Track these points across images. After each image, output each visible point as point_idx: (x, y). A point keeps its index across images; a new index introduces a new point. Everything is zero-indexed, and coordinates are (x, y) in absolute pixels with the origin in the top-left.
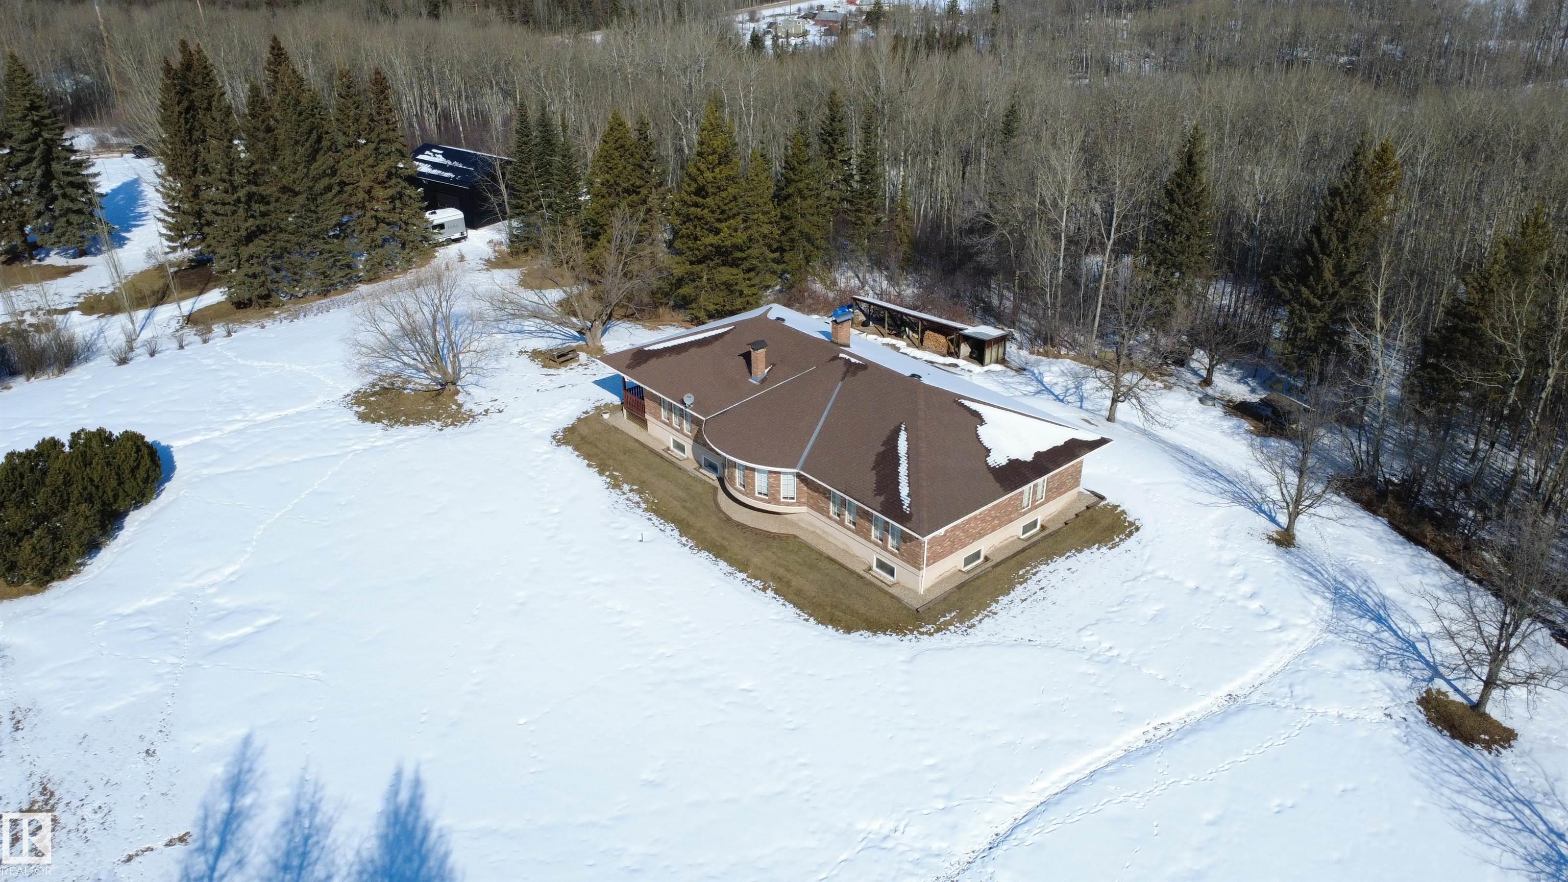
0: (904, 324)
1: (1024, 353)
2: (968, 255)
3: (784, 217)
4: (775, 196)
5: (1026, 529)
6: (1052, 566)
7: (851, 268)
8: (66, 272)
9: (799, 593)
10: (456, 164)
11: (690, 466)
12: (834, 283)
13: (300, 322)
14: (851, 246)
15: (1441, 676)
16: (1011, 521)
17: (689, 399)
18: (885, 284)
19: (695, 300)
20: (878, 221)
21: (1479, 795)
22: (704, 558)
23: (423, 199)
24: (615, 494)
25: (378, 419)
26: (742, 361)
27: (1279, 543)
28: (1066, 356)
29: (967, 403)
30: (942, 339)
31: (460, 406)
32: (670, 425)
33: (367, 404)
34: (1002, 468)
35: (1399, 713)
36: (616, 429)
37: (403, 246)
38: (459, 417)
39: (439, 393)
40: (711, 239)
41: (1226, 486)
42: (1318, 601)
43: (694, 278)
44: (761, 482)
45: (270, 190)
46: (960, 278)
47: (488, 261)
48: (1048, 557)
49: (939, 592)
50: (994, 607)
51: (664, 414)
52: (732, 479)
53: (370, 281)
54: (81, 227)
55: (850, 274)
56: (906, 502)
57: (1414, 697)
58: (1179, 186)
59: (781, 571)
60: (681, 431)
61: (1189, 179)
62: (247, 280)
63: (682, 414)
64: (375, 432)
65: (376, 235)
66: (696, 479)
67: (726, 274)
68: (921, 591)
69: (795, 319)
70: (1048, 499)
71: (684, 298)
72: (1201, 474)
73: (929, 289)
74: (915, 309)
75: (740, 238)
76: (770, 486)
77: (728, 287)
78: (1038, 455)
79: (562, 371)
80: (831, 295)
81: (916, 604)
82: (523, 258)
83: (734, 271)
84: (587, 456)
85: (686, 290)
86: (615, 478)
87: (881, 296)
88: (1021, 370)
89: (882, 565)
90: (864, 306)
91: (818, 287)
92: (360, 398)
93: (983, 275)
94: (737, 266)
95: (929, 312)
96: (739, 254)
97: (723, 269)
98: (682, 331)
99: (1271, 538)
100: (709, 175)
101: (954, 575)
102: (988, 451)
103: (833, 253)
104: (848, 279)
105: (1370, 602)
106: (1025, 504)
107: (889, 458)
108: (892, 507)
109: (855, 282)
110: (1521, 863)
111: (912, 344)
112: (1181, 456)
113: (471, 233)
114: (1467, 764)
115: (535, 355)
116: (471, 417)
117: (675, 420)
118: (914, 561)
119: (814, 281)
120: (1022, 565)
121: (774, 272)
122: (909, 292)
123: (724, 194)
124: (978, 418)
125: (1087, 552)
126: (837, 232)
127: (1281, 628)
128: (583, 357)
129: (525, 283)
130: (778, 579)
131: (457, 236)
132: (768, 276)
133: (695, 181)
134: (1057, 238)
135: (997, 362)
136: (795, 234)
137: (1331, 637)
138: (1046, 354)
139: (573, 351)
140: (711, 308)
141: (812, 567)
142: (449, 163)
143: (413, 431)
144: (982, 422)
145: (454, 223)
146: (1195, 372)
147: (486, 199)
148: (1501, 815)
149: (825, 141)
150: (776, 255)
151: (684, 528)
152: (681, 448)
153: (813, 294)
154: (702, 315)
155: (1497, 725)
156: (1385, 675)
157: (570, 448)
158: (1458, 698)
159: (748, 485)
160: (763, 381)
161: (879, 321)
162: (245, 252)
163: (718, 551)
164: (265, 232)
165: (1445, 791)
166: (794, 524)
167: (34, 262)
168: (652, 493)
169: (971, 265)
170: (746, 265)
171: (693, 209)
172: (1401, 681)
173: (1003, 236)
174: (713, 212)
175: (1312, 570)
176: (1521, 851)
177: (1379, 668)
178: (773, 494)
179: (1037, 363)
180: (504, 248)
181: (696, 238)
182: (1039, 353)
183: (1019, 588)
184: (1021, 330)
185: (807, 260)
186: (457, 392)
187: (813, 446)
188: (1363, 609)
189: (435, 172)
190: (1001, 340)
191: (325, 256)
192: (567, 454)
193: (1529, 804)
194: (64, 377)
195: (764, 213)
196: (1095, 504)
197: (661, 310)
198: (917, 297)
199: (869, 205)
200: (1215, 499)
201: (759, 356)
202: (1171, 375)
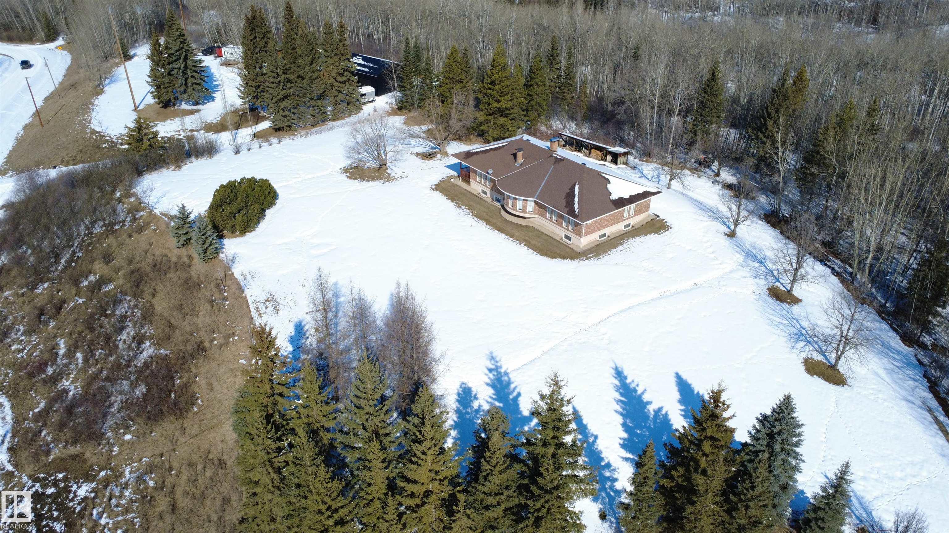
0: (583, 146)
1: (637, 160)
2: (613, 115)
3: (529, 95)
4: (525, 85)
5: (626, 227)
6: (634, 240)
7: (559, 120)
8: (192, 112)
9: (534, 245)
10: (369, 64)
11: (489, 200)
12: (551, 126)
13: (309, 138)
14: (560, 109)
15: (779, 282)
16: (619, 222)
17: (490, 172)
18: (574, 128)
19: (487, 132)
20: (573, 97)
21: (779, 316)
22: (496, 233)
23: (358, 82)
24: (459, 210)
25: (356, 179)
26: (512, 156)
27: (728, 236)
28: (654, 163)
29: (604, 175)
30: (599, 153)
31: (389, 174)
32: (481, 183)
33: (350, 173)
34: (616, 200)
35: (758, 291)
36: (457, 185)
37: (348, 104)
38: (389, 179)
39: (379, 169)
40: (496, 105)
41: (712, 214)
42: (738, 255)
43: (488, 122)
44: (519, 204)
45: (292, 77)
46: (610, 125)
47: (388, 112)
48: (633, 236)
49: (588, 247)
50: (609, 252)
51: (478, 179)
52: (507, 204)
53: (334, 120)
54: (199, 91)
55: (558, 122)
56: (577, 210)
57: (767, 287)
58: (708, 86)
59: (527, 238)
60: (485, 186)
61: (713, 83)
62: (282, 118)
63: (486, 178)
64: (356, 184)
65: (337, 99)
66: (492, 205)
67: (502, 120)
68: (582, 246)
69: (534, 141)
70: (635, 215)
71: (482, 131)
72: (702, 209)
73: (595, 131)
74: (588, 139)
75: (509, 105)
76: (523, 206)
77: (503, 127)
78: (631, 196)
79: (431, 161)
80: (549, 132)
81: (579, 251)
82: (404, 111)
83: (506, 119)
84: (446, 195)
85: (483, 128)
86: (458, 204)
87: (572, 133)
88: (634, 168)
89: (567, 237)
90: (564, 137)
91: (543, 128)
92: (346, 170)
93: (619, 124)
94: (507, 117)
95: (595, 141)
96: (508, 112)
97: (500, 119)
98: (481, 146)
99: (726, 234)
100: (496, 75)
101: (595, 241)
102: (611, 194)
103: (551, 112)
104: (557, 125)
105: (759, 257)
106: (625, 216)
107: (571, 195)
108: (572, 212)
109: (560, 126)
110: (786, 335)
111: (586, 155)
112: (696, 203)
113: (377, 98)
114: (778, 308)
115: (418, 154)
116: (394, 179)
117: (483, 181)
118: (579, 234)
119: (541, 125)
120: (622, 239)
121: (523, 120)
122: (586, 131)
123: (503, 84)
124: (608, 181)
125: (649, 236)
126: (553, 102)
127: (721, 264)
128: (439, 156)
129: (406, 123)
130: (525, 240)
131: (371, 99)
132: (520, 122)
133: (490, 78)
134: (653, 108)
135: (623, 164)
136: (534, 103)
137: (740, 267)
138: (646, 161)
139: (435, 153)
140: (495, 136)
141: (539, 237)
142: (366, 63)
143: (371, 183)
144: (609, 182)
145: (370, 93)
146: (713, 171)
147: (387, 83)
148: (785, 322)
149: (549, 59)
150: (525, 113)
151: (488, 222)
152: (485, 193)
153: (541, 132)
154: (490, 139)
155: (796, 298)
156: (757, 280)
157: (438, 192)
158: (784, 289)
159: (514, 206)
160: (521, 165)
161: (571, 145)
162: (282, 105)
163: (502, 231)
164: (290, 96)
165: (767, 314)
166: (532, 222)
167: (176, 107)
168: (474, 209)
169: (615, 120)
170: (511, 117)
171: (488, 91)
172: (762, 282)
173: (629, 106)
174: (498, 92)
175: (740, 246)
176: (788, 332)
177: (755, 278)
178: (524, 210)
179: (642, 165)
180: (393, 106)
181: (489, 104)
182: (643, 161)
183: (620, 247)
184: (637, 151)
185: (539, 115)
186: (387, 169)
187: (541, 190)
188: (755, 258)
189: (359, 68)
190: (626, 154)
191: (316, 108)
192: (437, 194)
193: (797, 320)
194: (212, 159)
195: (520, 93)
196: (655, 219)
197: (471, 137)
198: (589, 134)
199: (569, 90)
200: (706, 219)
201: (520, 155)
202: (702, 171)
